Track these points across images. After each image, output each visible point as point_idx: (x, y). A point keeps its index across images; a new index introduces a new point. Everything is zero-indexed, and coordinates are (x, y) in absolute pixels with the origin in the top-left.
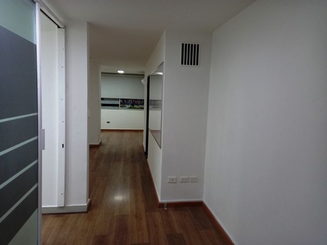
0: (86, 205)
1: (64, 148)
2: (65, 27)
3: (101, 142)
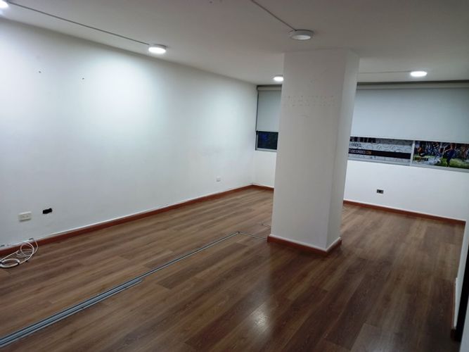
3: (339, 243)
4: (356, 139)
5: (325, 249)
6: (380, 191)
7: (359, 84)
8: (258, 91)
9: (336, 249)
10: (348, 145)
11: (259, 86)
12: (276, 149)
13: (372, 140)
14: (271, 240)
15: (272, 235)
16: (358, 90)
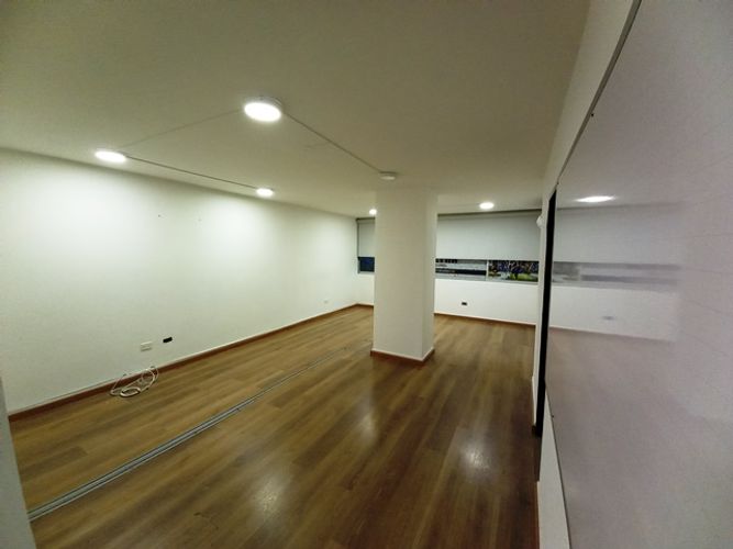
3: (433, 352)
4: (441, 260)
5: (421, 359)
6: (464, 304)
7: (439, 215)
8: (358, 225)
9: (431, 357)
10: (434, 266)
11: (358, 219)
12: (373, 271)
13: (455, 261)
14: (373, 354)
15: (374, 349)
16: (439, 220)
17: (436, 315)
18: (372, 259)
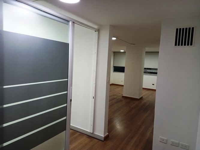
0: (103, 136)
1: (94, 99)
2: (98, 31)
4: (145, 69)
5: (138, 98)
6: (153, 84)
7: (146, 52)
8: (114, 54)
9: (141, 98)
10: (143, 70)
11: (114, 52)
12: (124, 72)
13: (150, 69)
14: (123, 97)
15: (123, 95)
16: (146, 54)
17: (143, 88)
18: (124, 67)
